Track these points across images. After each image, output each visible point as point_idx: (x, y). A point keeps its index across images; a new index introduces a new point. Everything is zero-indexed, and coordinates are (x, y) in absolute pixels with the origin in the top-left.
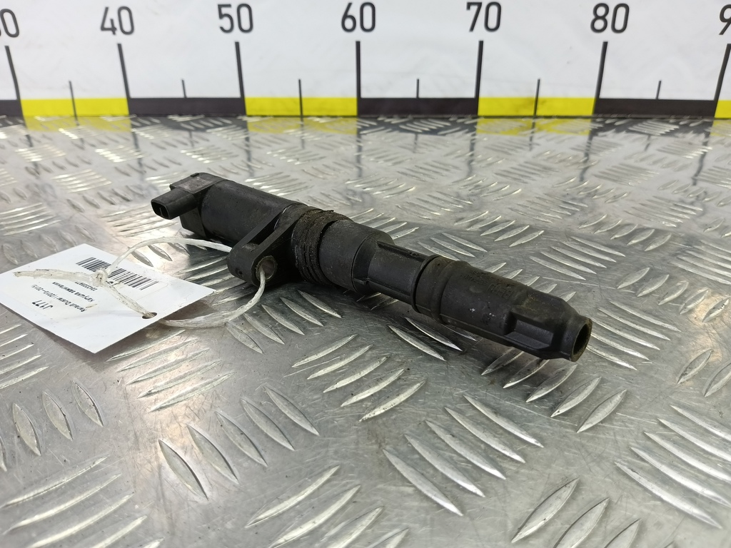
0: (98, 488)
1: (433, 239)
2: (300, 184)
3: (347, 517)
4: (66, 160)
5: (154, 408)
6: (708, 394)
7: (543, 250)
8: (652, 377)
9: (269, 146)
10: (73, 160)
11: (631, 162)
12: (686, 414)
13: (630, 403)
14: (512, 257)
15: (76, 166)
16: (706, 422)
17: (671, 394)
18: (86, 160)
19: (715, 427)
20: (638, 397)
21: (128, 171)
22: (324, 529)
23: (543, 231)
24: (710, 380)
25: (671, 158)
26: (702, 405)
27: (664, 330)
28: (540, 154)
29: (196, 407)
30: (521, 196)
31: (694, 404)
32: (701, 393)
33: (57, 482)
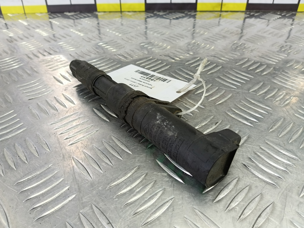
0: (51, 176)
1: (176, 71)
2: (121, 45)
3: (143, 185)
4: (23, 35)
5: (69, 144)
6: (280, 136)
7: (221, 75)
8: (259, 129)
9: (108, 27)
10: (26, 35)
11: (260, 34)
12: (271, 144)
13: (249, 140)
14: (208, 79)
15: (27, 38)
16: (278, 147)
17: (266, 136)
18: (32, 35)
19: (281, 149)
20: (253, 137)
21: (50, 40)
22: (134, 189)
23: (221, 67)
24: (282, 130)
25: (277, 31)
26: (277, 141)
27: (266, 110)
28: (222, 30)
29: (85, 143)
30: (213, 50)
31: (274, 140)
32: (278, 136)
33: (35, 174)
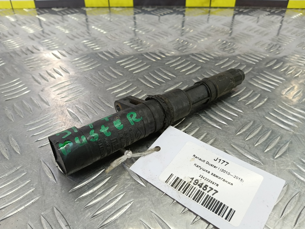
0: (18, 178)
1: (155, 71)
2: (104, 43)
3: (105, 188)
4: (8, 32)
6: (247, 139)
7: (199, 76)
8: (227, 132)
9: (93, 23)
10: (11, 32)
11: (245, 32)
12: (236, 147)
13: (216, 143)
14: (185, 79)
15: (12, 35)
16: (242, 150)
17: (233, 139)
18: (17, 32)
19: (245, 153)
20: (220, 140)
21: (34, 38)
22: (96, 192)
23: (200, 67)
24: (249, 133)
25: (264, 29)
26: (243, 144)
27: (237, 112)
28: (208, 28)
30: (196, 49)
31: (240, 143)
32: (244, 139)
33: (4, 176)
